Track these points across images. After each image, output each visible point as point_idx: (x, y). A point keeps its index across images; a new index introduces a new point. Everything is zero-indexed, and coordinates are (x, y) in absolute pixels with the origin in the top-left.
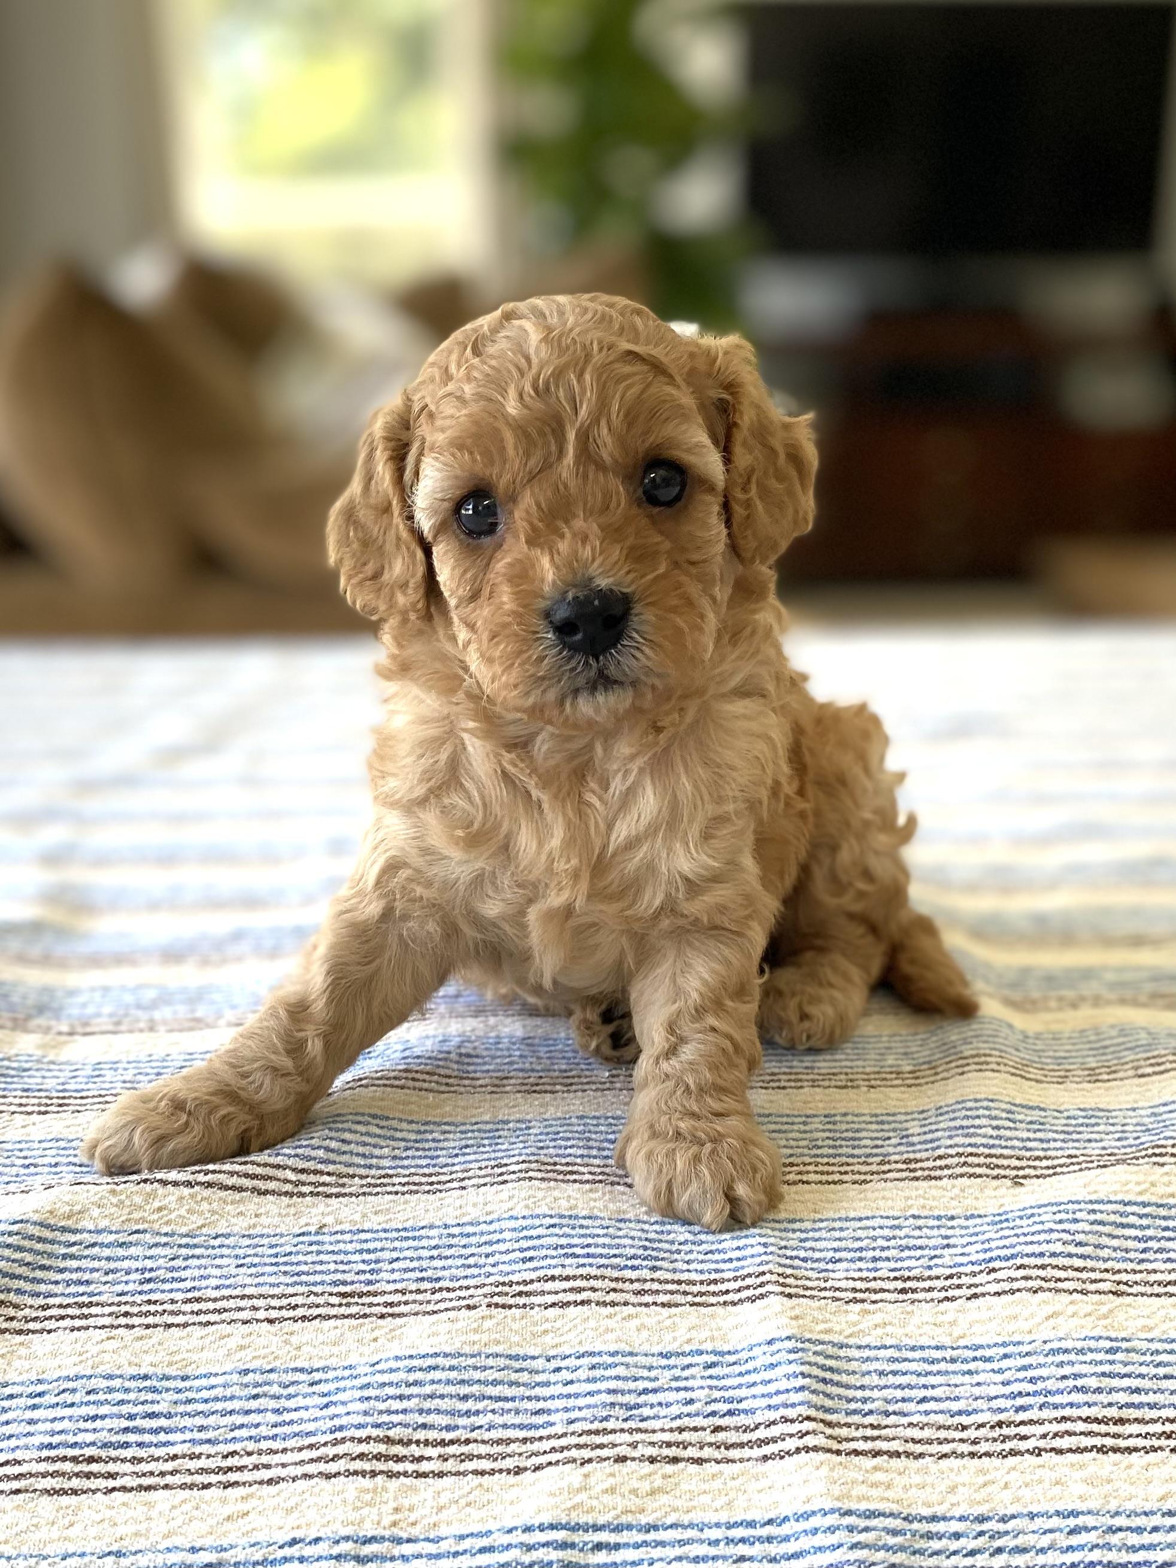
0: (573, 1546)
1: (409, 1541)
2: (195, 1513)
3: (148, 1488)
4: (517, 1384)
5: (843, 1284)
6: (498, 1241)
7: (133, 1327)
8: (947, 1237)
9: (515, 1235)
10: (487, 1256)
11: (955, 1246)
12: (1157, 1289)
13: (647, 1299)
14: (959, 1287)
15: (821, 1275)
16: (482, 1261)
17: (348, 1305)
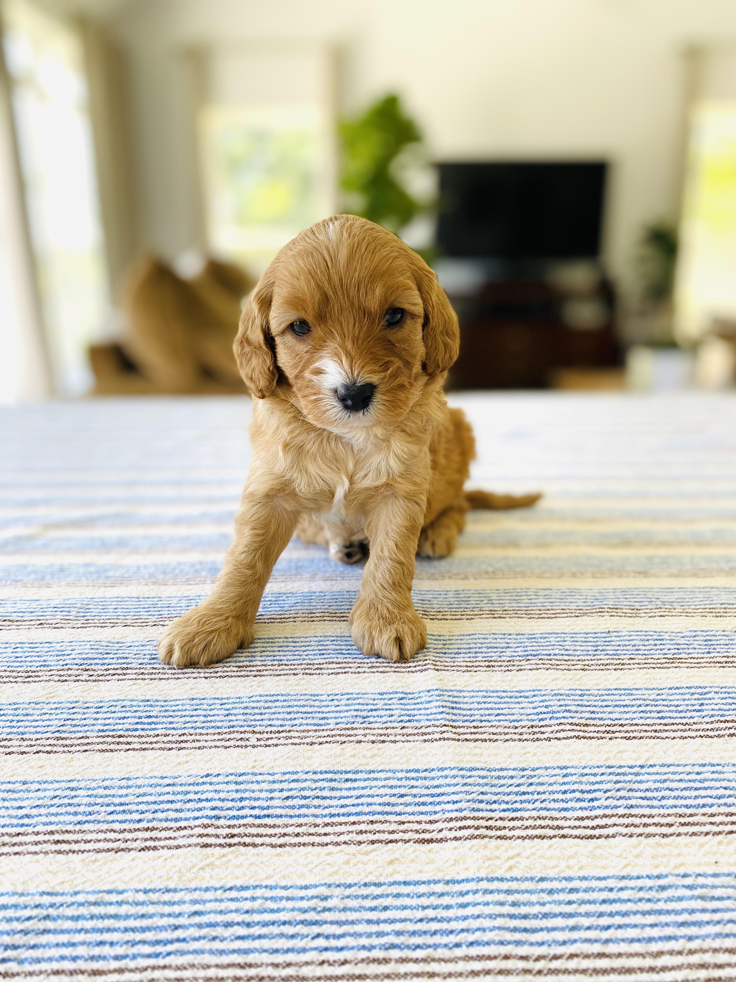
0: (335, 780)
1: (260, 774)
2: (165, 761)
3: (144, 749)
4: (314, 706)
5: (462, 664)
6: (309, 646)
7: (145, 679)
8: (508, 643)
9: (316, 643)
10: (304, 651)
11: (511, 648)
12: (601, 667)
13: (374, 670)
14: (513, 665)
15: (452, 660)
16: (301, 653)
17: (240, 671)
